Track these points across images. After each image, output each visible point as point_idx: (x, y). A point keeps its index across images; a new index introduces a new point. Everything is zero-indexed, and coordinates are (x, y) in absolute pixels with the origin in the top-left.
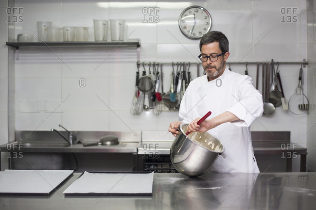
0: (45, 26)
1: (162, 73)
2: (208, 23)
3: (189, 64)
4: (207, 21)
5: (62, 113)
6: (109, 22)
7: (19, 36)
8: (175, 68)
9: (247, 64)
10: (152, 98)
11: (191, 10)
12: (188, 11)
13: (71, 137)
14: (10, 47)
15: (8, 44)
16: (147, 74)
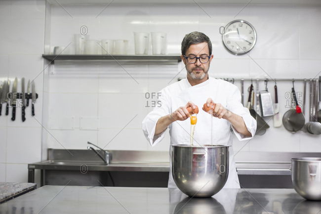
0: (83, 39)
2: (252, 38)
4: (251, 35)
5: (98, 130)
6: (150, 35)
7: (55, 49)
9: (293, 81)
11: (234, 24)
12: (232, 25)
13: (108, 156)
14: (45, 60)
15: (45, 57)
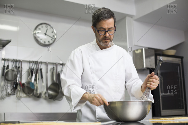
1: (21, 68)
2: (53, 36)
3: (41, 63)
8: (31, 64)
10: (15, 86)
16: (10, 68)
